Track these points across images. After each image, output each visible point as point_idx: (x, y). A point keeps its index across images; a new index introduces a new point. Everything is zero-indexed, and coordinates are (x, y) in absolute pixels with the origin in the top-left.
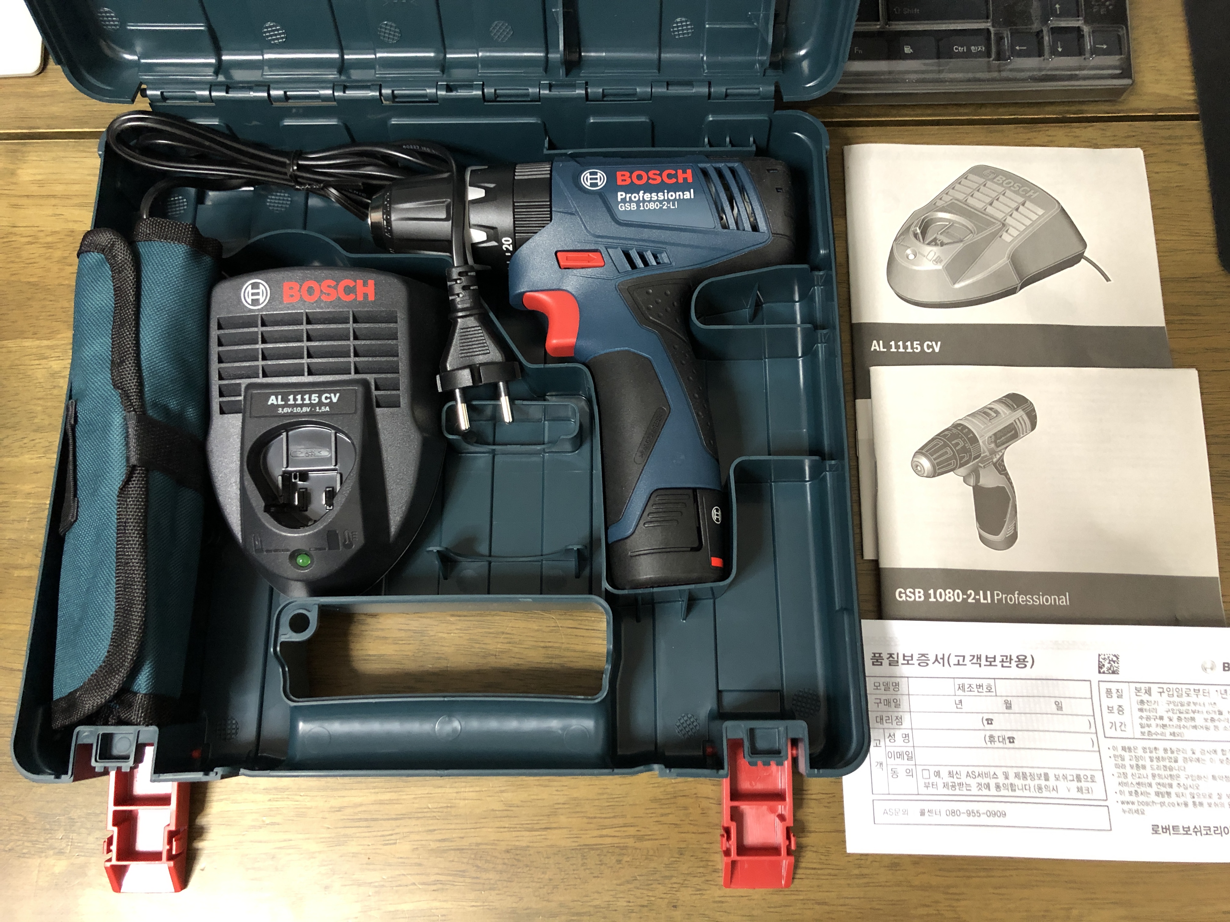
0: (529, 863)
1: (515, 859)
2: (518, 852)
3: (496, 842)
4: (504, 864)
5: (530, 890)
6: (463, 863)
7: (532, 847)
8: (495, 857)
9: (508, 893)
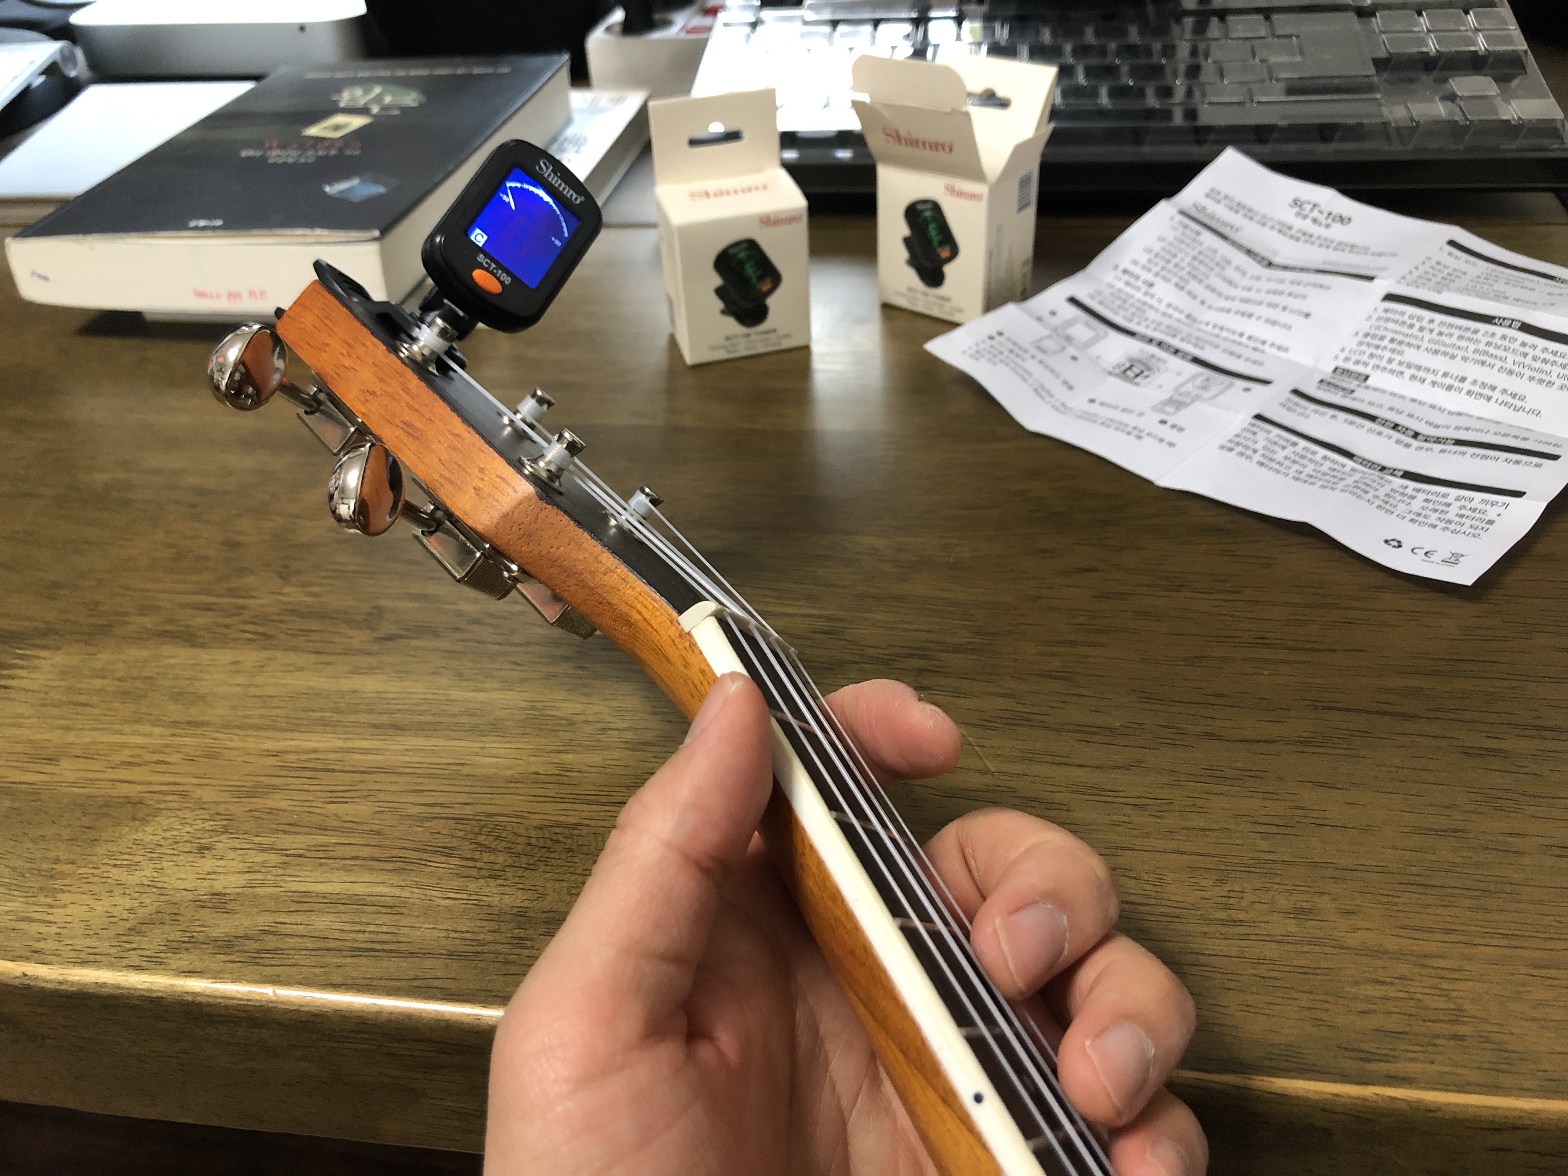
0: (575, 847)
1: (551, 840)
2: (558, 830)
3: (525, 814)
4: (529, 844)
5: (565, 884)
6: (453, 837)
7: (586, 825)
8: (516, 834)
9: (520, 886)
